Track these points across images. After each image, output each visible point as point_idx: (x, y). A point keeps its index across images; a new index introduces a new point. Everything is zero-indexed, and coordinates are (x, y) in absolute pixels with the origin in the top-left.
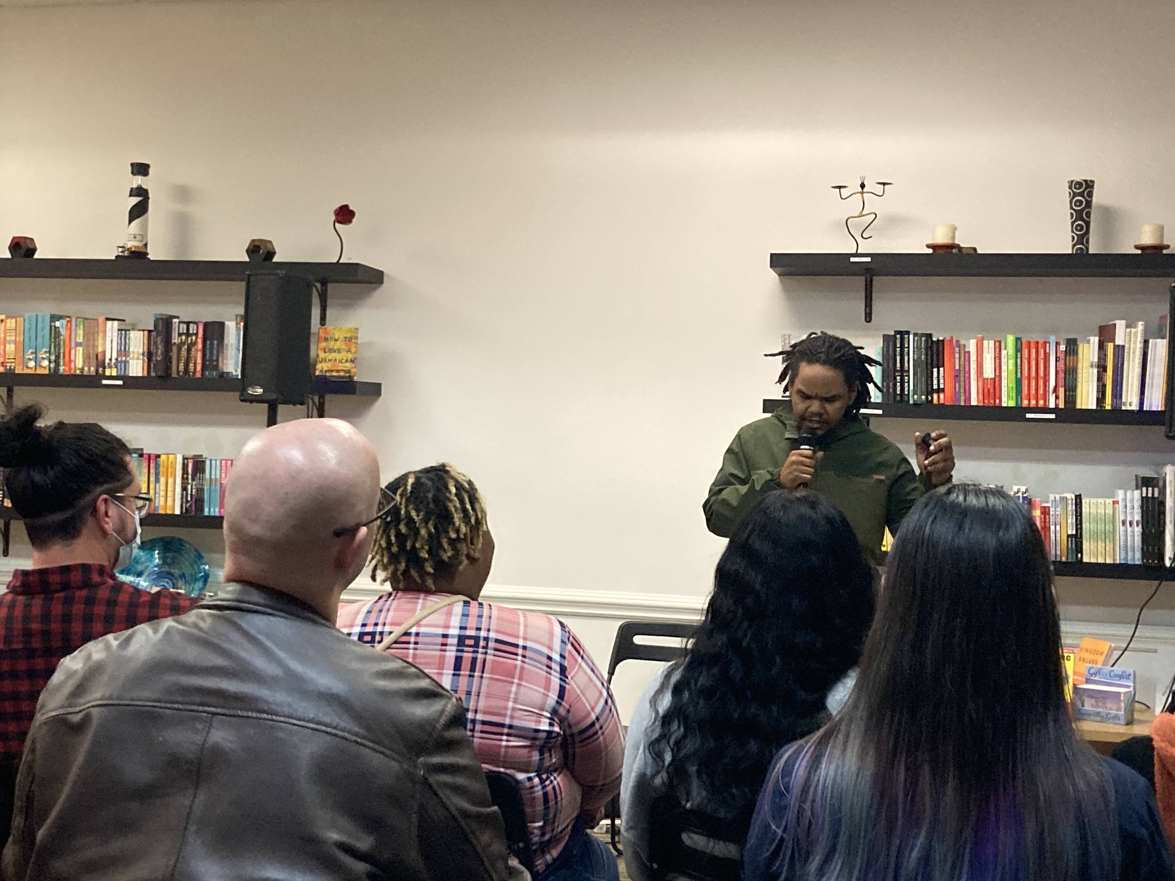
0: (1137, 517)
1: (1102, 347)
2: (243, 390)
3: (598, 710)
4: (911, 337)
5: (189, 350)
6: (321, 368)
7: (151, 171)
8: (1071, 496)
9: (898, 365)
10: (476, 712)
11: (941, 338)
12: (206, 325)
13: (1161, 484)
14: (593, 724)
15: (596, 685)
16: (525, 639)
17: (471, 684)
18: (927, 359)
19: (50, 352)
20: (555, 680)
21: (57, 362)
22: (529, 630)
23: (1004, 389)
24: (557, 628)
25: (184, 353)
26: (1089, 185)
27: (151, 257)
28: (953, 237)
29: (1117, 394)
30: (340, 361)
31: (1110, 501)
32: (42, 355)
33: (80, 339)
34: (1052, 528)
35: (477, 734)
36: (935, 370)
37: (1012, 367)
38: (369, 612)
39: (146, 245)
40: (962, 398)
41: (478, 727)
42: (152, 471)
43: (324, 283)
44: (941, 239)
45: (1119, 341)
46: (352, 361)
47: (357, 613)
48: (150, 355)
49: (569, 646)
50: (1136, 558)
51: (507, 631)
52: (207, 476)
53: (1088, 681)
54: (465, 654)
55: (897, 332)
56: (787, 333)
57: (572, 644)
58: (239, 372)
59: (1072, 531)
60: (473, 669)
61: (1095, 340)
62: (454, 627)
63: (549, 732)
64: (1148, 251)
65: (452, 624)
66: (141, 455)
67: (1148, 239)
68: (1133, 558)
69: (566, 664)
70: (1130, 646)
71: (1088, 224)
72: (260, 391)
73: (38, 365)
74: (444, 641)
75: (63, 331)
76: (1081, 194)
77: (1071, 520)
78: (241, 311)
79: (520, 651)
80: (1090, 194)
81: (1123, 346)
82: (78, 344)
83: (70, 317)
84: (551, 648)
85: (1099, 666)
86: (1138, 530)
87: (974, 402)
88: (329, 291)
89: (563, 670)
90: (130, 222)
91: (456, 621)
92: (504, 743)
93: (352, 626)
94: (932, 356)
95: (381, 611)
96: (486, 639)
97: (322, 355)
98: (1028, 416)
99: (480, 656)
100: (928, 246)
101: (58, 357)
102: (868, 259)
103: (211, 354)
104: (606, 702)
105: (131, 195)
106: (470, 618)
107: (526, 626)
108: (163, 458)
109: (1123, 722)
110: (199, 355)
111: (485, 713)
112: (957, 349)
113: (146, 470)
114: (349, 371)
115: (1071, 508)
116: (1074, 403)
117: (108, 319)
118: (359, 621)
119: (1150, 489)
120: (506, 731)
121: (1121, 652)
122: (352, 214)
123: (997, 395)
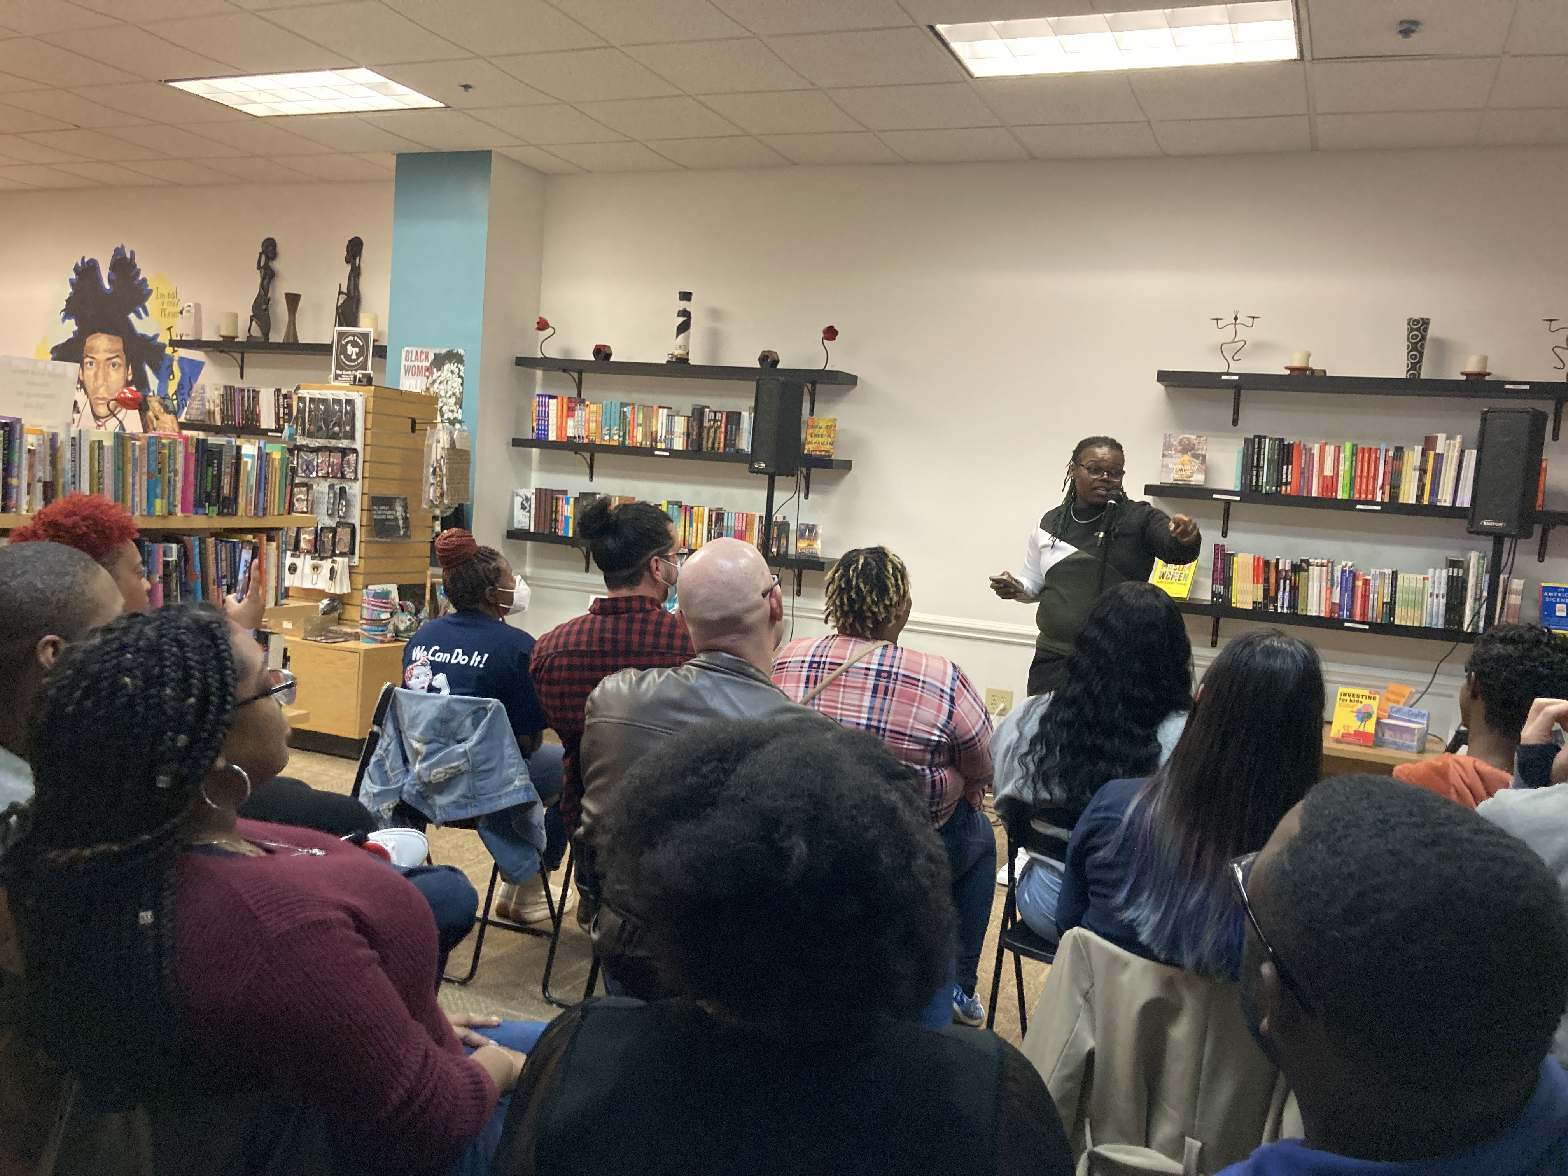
0: (1443, 590)
1: (1424, 453)
2: (752, 465)
3: (977, 728)
4: (1267, 440)
5: (715, 432)
6: (809, 448)
7: (693, 297)
8: (1389, 571)
9: (1255, 462)
10: (886, 723)
11: (1291, 442)
12: (728, 413)
13: (1465, 566)
14: (973, 738)
15: (976, 711)
16: (925, 675)
17: (883, 704)
18: (1279, 458)
19: (619, 430)
20: (946, 706)
21: (624, 437)
22: (929, 669)
23: (1340, 485)
24: (950, 669)
25: (712, 434)
26: (1426, 322)
27: (692, 362)
28: (1308, 362)
29: (1434, 492)
30: (823, 444)
31: (1421, 577)
32: (614, 431)
33: (640, 421)
34: (1371, 596)
35: (886, 738)
36: (1285, 467)
37: (1347, 467)
38: (818, 647)
39: (688, 353)
40: (1305, 491)
41: (888, 734)
42: (688, 518)
43: (814, 384)
44: (1297, 363)
45: (1439, 450)
46: (831, 444)
47: (810, 647)
48: (688, 435)
49: (958, 682)
50: (1440, 623)
51: (911, 669)
52: (726, 524)
53: (1390, 717)
54: (880, 683)
55: (1256, 436)
56: (1168, 432)
57: (961, 681)
58: (750, 450)
59: (1387, 599)
60: (886, 694)
61: (1419, 449)
62: (874, 664)
63: (939, 742)
64: (1473, 378)
65: (873, 661)
66: (680, 507)
67: (1472, 366)
68: (1437, 624)
69: (955, 695)
70: (1429, 690)
71: (1421, 354)
72: (763, 465)
73: (611, 439)
74: (867, 672)
75: (629, 415)
76: (1418, 330)
77: (1387, 590)
78: (753, 404)
79: (920, 684)
80: (1425, 330)
81: (1443, 455)
82: (639, 425)
83: (633, 404)
84: (943, 683)
85: (1401, 706)
86: (1443, 601)
87: (1314, 494)
88: (817, 390)
89: (952, 700)
90: (678, 335)
91: (876, 659)
92: (905, 747)
93: (806, 656)
94: (1283, 456)
95: (825, 647)
96: (896, 674)
97: (809, 439)
98: (1358, 507)
99: (891, 685)
100: (1287, 368)
101: (625, 433)
102: (1236, 378)
103: (731, 434)
104: (984, 723)
105: (679, 316)
106: (886, 659)
107: (926, 666)
108: (695, 509)
109: (1415, 750)
110: (723, 436)
111: (892, 724)
112: (1304, 452)
113: (683, 517)
114: (829, 452)
115: (1388, 581)
116: (1397, 497)
117: (660, 407)
118: (811, 653)
119: (1456, 570)
120: (907, 738)
121: (1420, 695)
122: (836, 333)
123: (1334, 489)
